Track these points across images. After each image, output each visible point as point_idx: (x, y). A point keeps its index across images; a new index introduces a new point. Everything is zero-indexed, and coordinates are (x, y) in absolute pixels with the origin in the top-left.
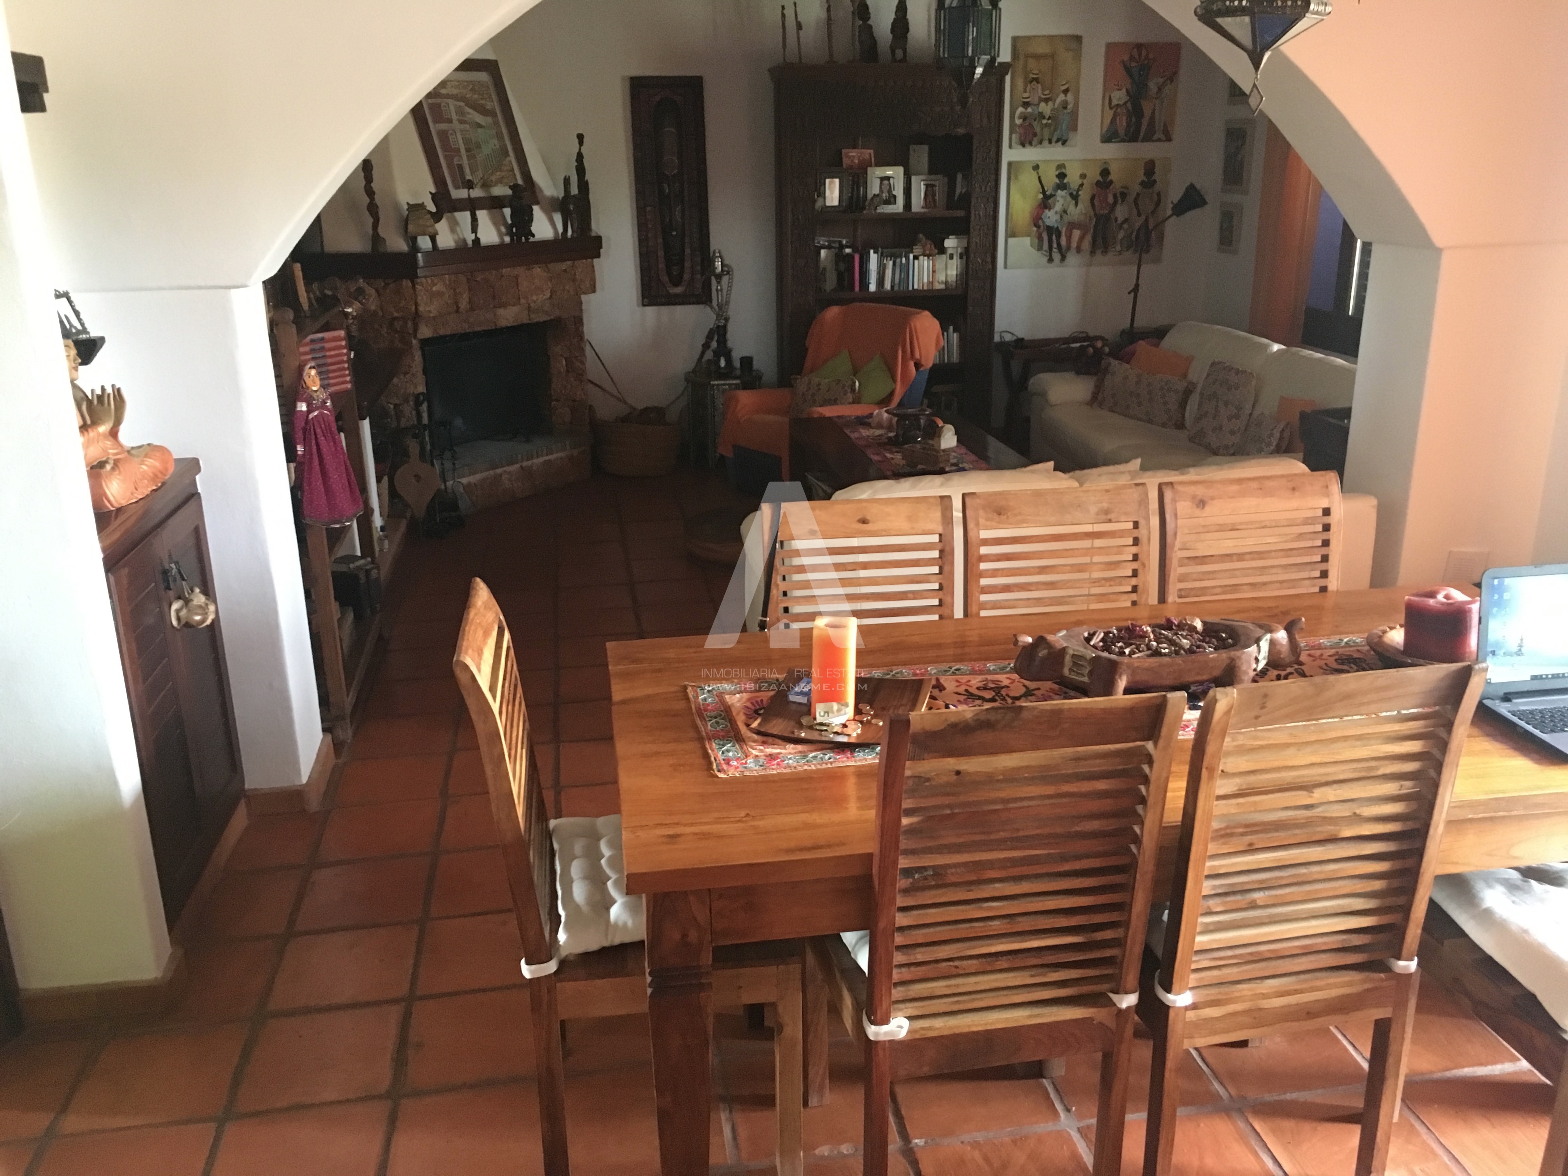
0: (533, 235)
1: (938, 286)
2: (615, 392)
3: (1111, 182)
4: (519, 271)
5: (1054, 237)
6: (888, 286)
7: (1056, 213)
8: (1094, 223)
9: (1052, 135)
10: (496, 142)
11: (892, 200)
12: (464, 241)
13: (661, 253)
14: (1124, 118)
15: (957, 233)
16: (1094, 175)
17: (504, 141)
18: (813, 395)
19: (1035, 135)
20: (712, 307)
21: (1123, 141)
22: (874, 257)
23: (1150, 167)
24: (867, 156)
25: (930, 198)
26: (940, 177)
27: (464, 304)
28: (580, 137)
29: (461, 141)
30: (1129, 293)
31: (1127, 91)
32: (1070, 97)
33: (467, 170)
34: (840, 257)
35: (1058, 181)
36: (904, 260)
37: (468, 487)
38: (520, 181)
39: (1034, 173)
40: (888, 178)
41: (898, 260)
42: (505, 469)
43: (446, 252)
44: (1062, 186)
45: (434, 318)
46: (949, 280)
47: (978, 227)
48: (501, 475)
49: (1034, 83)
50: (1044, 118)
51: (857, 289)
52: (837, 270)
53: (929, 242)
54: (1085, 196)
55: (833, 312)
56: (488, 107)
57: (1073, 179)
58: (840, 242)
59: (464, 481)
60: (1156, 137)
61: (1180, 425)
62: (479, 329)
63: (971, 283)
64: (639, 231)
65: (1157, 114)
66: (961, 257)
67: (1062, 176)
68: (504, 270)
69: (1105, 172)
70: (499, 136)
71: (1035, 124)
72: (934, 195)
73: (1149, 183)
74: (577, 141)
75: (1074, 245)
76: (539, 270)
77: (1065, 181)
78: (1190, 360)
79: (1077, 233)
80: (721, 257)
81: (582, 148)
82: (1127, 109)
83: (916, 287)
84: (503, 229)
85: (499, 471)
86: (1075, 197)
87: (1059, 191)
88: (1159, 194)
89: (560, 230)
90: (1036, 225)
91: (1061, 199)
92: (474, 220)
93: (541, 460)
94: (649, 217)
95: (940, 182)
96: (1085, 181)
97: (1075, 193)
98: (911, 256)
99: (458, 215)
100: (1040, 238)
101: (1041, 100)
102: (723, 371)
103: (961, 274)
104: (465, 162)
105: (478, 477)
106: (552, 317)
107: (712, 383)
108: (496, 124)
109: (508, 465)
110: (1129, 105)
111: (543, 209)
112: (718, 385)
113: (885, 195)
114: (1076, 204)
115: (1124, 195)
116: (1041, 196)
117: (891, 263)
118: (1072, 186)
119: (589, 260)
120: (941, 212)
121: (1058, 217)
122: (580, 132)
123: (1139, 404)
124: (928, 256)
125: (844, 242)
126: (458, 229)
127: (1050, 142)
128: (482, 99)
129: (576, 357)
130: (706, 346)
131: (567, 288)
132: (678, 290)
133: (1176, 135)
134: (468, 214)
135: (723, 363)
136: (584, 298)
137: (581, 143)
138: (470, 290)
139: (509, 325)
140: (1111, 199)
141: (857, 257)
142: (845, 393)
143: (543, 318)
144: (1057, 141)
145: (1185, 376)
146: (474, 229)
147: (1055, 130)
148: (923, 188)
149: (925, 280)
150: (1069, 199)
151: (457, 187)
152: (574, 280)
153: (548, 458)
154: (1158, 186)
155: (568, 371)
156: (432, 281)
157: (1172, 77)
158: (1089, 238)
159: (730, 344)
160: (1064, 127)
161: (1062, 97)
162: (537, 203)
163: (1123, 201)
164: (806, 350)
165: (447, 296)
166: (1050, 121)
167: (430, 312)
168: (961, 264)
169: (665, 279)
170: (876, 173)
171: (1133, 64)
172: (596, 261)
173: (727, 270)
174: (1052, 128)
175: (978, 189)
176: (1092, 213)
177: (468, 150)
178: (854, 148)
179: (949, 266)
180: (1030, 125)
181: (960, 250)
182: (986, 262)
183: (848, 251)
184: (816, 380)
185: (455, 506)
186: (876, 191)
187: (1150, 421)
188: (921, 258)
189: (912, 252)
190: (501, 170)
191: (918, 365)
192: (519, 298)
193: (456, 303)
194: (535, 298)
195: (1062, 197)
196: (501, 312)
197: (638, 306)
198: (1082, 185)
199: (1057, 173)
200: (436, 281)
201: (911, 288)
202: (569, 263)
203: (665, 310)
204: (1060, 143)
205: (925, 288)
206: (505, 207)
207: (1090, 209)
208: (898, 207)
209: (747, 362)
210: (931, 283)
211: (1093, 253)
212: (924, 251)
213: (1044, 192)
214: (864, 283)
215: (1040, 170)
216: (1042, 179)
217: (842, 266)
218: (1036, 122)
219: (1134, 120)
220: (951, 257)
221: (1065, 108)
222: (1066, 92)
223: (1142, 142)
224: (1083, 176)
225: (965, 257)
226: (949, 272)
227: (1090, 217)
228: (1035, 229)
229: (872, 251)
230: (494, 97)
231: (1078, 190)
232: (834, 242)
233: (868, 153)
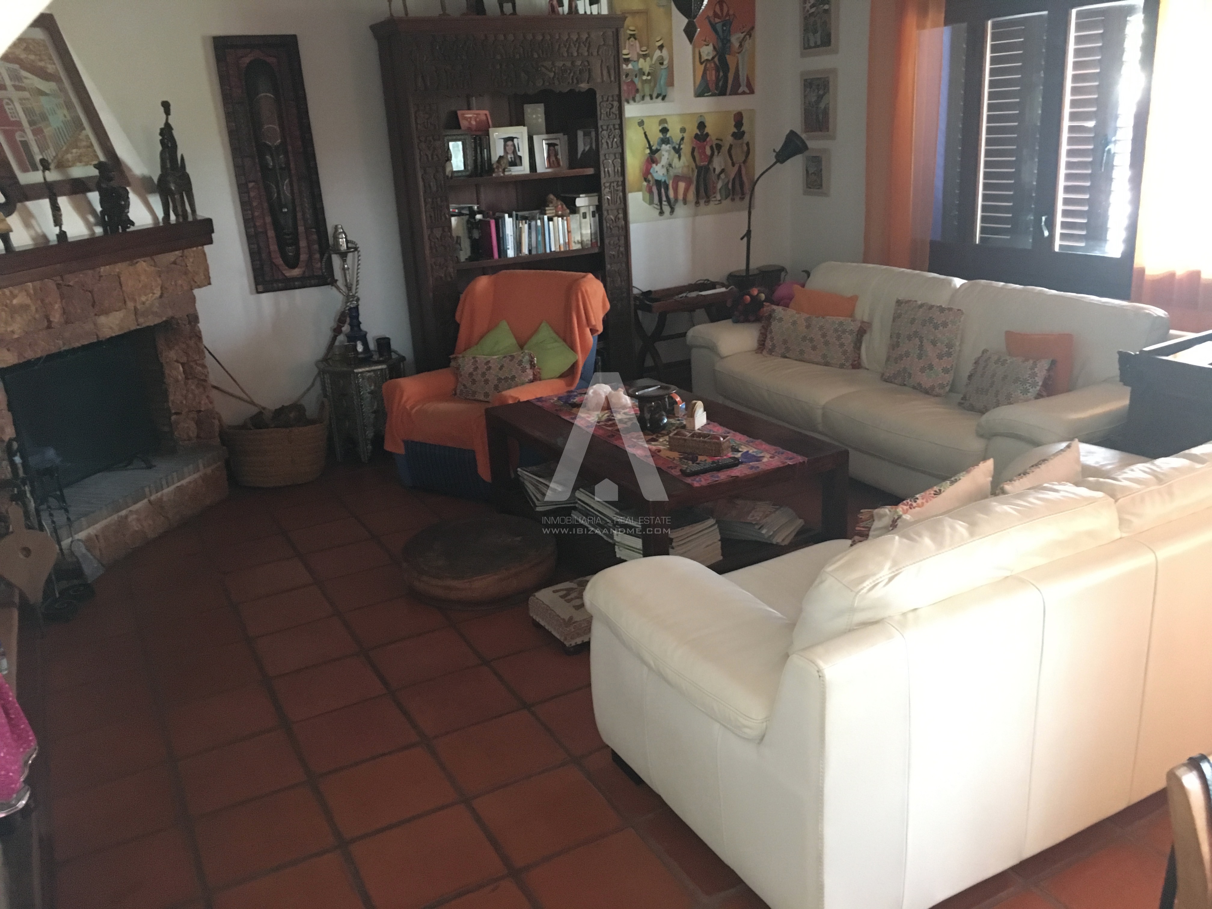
0: (133, 223)
1: (575, 247)
2: (239, 393)
3: (707, 135)
4: (119, 268)
5: (663, 190)
6: (525, 251)
7: (663, 166)
8: (696, 174)
9: (652, 89)
10: (65, 112)
11: (518, 161)
12: (45, 237)
13: (271, 233)
14: (714, 72)
15: (587, 191)
16: (692, 129)
17: (76, 111)
18: (484, 374)
19: (637, 91)
20: (338, 288)
21: (713, 95)
22: (509, 222)
23: (739, 120)
24: (484, 118)
25: (553, 158)
26: (560, 135)
27: (56, 317)
28: (166, 106)
29: (22, 114)
30: (742, 239)
31: (714, 48)
32: (665, 52)
33: (35, 149)
34: (471, 225)
35: (661, 135)
36: (539, 222)
37: (89, 542)
38: (102, 158)
39: (641, 128)
40: (511, 139)
41: (533, 223)
42: (130, 508)
43: (25, 253)
44: (665, 141)
45: (18, 339)
46: (585, 239)
47: (608, 185)
48: (126, 517)
49: (632, 39)
50: (644, 74)
51: (496, 255)
52: (470, 238)
53: (559, 203)
54: (686, 148)
55: (483, 282)
56: (49, 71)
57: (675, 133)
58: (471, 209)
59: (82, 535)
60: (740, 90)
61: (857, 365)
62: (77, 345)
63: (607, 241)
64: (244, 210)
65: (740, 70)
66: (594, 216)
67: (664, 130)
68: (102, 269)
69: (702, 125)
70: (69, 106)
71: (636, 80)
72: (556, 155)
73: (739, 135)
74: (162, 109)
75: (681, 197)
76: (144, 264)
77: (668, 136)
78: (853, 300)
79: (682, 185)
80: (344, 232)
81: (170, 117)
82: (715, 64)
83: (553, 249)
84: (91, 219)
85: (123, 513)
86: (677, 151)
87: (664, 146)
88: (748, 144)
89: (160, 215)
90: (646, 180)
91: (666, 153)
92: (56, 209)
93: (172, 488)
94: (252, 194)
95: (561, 140)
96: (685, 135)
97: (677, 147)
98: (546, 217)
99: (31, 205)
100: (651, 192)
101: (640, 56)
102: (360, 356)
103: (595, 233)
104: (30, 137)
105: (98, 526)
106: (164, 319)
107: (356, 371)
108: (62, 89)
109: (135, 503)
110: (716, 59)
111: (136, 192)
112: (361, 373)
113: (510, 156)
114: (680, 157)
115: (719, 147)
116: (648, 151)
117: (526, 226)
118: (674, 140)
119: (200, 248)
120: (564, 170)
121: (664, 171)
122: (165, 99)
123: (814, 348)
124: (562, 216)
125: (476, 207)
126: (33, 222)
127: (651, 98)
128: (41, 60)
129: (195, 361)
130: (337, 331)
131: (180, 282)
132: (296, 272)
133: (758, 87)
134: (45, 203)
135: (360, 348)
136: (197, 292)
137: (167, 111)
138: (62, 296)
139: (114, 335)
140: (708, 152)
141: (493, 223)
142: (524, 370)
143: (152, 321)
144: (657, 97)
145: (852, 315)
146: (58, 221)
147: (655, 86)
148: (545, 147)
149: (562, 242)
150: (673, 152)
151: (25, 170)
152: (186, 273)
153: (179, 484)
154: (746, 137)
155: (187, 378)
156: (11, 292)
157: (750, 33)
158: (693, 188)
159: (363, 327)
160: (662, 82)
161: (658, 53)
162: (129, 185)
163: (718, 153)
164: (458, 326)
165: (33, 308)
166: (649, 78)
167: (13, 332)
168: (594, 222)
169: (279, 261)
170: (498, 135)
171: (717, 20)
172: (207, 248)
173: (353, 248)
174: (652, 84)
175: (605, 145)
176: (694, 165)
177: (31, 123)
178: (469, 108)
179: (583, 225)
180: (632, 82)
181: (592, 209)
182: (619, 219)
183: (479, 217)
184: (481, 358)
185: (77, 571)
186: (501, 153)
187: (827, 364)
188: (555, 219)
189: (545, 214)
190: (77, 147)
191: (593, 331)
192: (125, 302)
193: (47, 318)
194: (143, 299)
195: (666, 151)
196: (102, 320)
197: (251, 293)
198: (683, 139)
199: (660, 128)
200: (16, 291)
201: (548, 251)
202: (177, 253)
203: (283, 296)
204: (660, 98)
205: (562, 249)
206: (90, 190)
207: (692, 160)
208: (524, 169)
209: (384, 343)
210: (567, 244)
211: (697, 203)
212: (557, 212)
213: (650, 147)
214: (502, 251)
215: (645, 126)
216: (647, 133)
217: (476, 235)
218: (637, 79)
219: (721, 74)
220: (584, 216)
221: (662, 64)
222: (661, 47)
223: (730, 94)
224: (683, 130)
225: (597, 215)
226: (584, 232)
227: (692, 169)
228: (645, 184)
229: (506, 215)
230: (55, 57)
231: (680, 145)
232: (463, 208)
233: (483, 114)
